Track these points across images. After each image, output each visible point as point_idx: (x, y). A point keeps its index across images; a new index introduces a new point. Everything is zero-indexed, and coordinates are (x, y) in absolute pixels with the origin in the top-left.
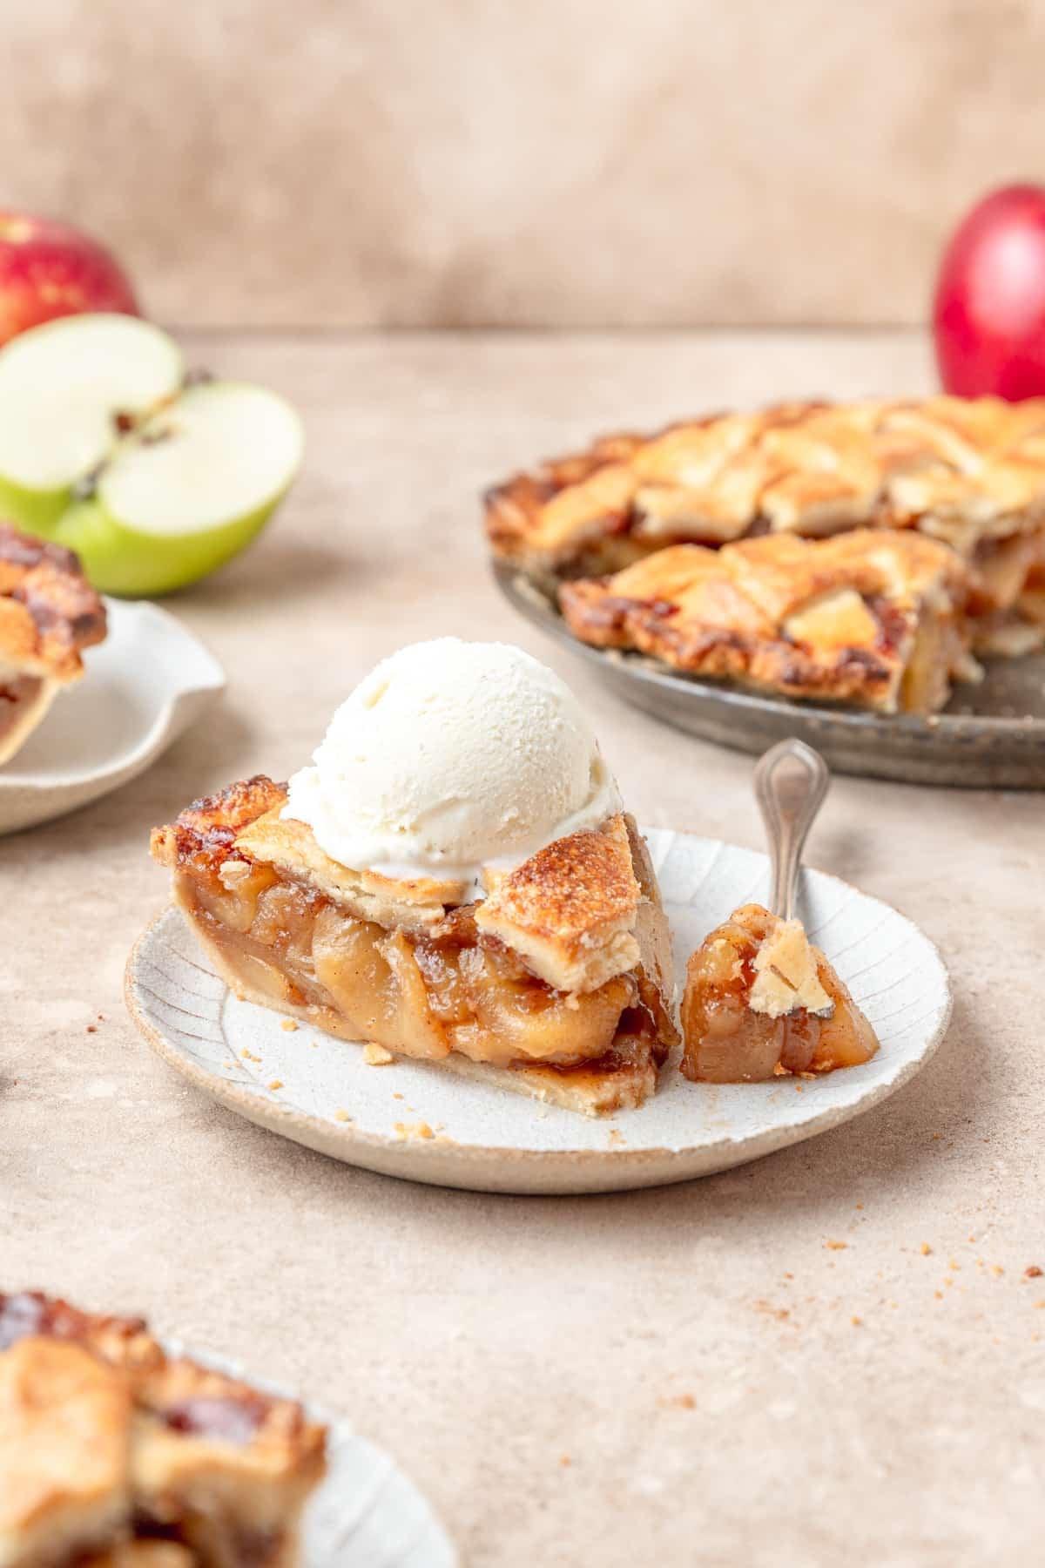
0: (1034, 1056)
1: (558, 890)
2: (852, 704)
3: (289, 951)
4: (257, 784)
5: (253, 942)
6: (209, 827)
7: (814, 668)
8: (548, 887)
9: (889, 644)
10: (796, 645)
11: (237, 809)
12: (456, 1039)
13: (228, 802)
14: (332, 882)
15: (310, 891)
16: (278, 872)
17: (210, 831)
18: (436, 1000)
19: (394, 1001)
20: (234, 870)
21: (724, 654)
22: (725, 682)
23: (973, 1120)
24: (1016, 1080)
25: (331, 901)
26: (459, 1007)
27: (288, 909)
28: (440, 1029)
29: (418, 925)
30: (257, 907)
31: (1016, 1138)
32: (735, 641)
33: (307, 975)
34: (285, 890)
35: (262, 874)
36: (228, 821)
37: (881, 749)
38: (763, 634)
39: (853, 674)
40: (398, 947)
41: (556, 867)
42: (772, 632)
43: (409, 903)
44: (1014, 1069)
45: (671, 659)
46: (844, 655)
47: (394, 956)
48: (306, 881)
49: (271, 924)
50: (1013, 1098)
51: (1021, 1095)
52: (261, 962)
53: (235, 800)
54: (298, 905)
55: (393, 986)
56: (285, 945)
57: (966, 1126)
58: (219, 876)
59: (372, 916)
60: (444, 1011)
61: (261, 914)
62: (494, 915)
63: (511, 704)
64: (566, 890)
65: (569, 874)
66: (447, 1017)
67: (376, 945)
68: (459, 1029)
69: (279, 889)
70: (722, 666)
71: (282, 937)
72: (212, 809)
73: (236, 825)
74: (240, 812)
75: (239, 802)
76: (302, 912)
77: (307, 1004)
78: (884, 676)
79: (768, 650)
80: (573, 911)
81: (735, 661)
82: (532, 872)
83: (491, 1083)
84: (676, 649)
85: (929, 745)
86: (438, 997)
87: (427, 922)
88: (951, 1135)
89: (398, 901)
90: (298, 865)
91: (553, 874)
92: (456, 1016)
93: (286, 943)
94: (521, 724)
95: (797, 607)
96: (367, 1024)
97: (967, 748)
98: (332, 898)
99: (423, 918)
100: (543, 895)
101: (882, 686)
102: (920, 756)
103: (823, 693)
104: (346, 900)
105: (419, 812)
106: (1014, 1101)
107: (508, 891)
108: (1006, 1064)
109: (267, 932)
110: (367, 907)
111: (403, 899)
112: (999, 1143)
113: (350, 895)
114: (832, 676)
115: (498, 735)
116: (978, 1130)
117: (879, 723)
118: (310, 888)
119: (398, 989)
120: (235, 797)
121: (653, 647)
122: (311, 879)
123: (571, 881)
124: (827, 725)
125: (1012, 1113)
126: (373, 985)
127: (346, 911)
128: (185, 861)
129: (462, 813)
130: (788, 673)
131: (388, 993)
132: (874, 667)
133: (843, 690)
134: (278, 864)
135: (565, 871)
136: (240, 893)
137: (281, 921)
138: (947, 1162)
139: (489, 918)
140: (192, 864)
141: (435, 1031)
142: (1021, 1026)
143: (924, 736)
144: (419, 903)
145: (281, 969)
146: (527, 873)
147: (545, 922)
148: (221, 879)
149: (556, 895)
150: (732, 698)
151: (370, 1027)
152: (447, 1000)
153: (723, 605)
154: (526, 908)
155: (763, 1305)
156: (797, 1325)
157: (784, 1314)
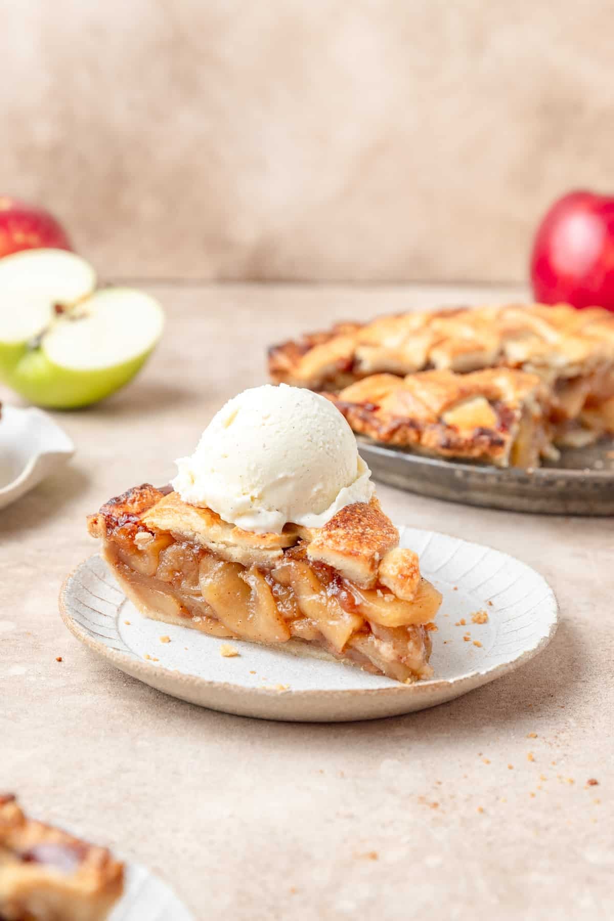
0: (592, 660)
1: (356, 530)
2: (482, 461)
3: (182, 584)
4: (145, 488)
5: (158, 581)
6: (122, 513)
7: (459, 439)
8: (350, 529)
9: (504, 427)
10: (449, 427)
11: (136, 503)
12: (294, 629)
13: (130, 499)
14: (210, 540)
15: (196, 546)
16: (174, 536)
17: (123, 516)
18: (281, 606)
19: (252, 609)
20: (144, 537)
21: (405, 432)
22: (406, 448)
23: (554, 695)
24: (581, 673)
25: (210, 551)
26: (296, 608)
27: (181, 558)
28: (284, 623)
29: (267, 561)
30: (159, 559)
31: (581, 706)
32: (413, 424)
33: (195, 598)
34: (179, 547)
35: (162, 539)
36: (133, 510)
37: (498, 490)
38: (429, 421)
39: (482, 443)
40: (255, 575)
41: (351, 519)
42: (434, 419)
43: (262, 548)
44: (579, 667)
45: (374, 435)
46: (477, 431)
47: (253, 580)
48: (193, 540)
49: (170, 568)
50: (579, 684)
51: (584, 681)
52: (161, 593)
53: (135, 498)
54: (188, 555)
55: (252, 599)
56: (179, 581)
57: (550, 698)
58: (134, 541)
59: (236, 558)
60: (287, 611)
61: (163, 563)
62: (320, 547)
63: (316, 420)
64: (361, 530)
65: (359, 522)
66: (288, 615)
67: (240, 575)
68: (295, 622)
69: (174, 546)
70: (405, 439)
71: (177, 576)
72: (121, 503)
73: (138, 512)
74: (139, 504)
75: (137, 499)
76: (191, 559)
77: (192, 616)
78: (501, 443)
79: (432, 429)
80: (368, 541)
81: (412, 435)
82: (338, 522)
83: (313, 657)
84: (377, 429)
85: (528, 487)
86: (282, 604)
87: (273, 559)
88: (541, 703)
89: (254, 547)
90: (187, 531)
91: (351, 522)
92: (295, 614)
93: (179, 579)
94: (322, 433)
95: (450, 406)
96: (235, 624)
97: (551, 489)
98: (211, 550)
99: (271, 556)
100: (348, 533)
101: (500, 449)
102: (522, 494)
103: (464, 454)
104: (219, 550)
105: (264, 486)
106: (580, 685)
107: (326, 533)
108: (574, 664)
109: (167, 574)
110: (233, 553)
111: (258, 545)
112: (570, 708)
113: (222, 547)
114: (470, 443)
115: (310, 438)
116: (558, 701)
117: (499, 472)
118: (196, 544)
119: (257, 600)
120: (135, 495)
121: (364, 429)
122: (196, 539)
123: (362, 526)
124: (467, 474)
125: (578, 692)
126: (240, 600)
127: (219, 557)
128: (112, 533)
129: (290, 487)
130: (443, 441)
131: (249, 604)
132: (495, 438)
133: (476, 453)
134: (174, 531)
135: (357, 520)
136: (149, 551)
137: (176, 566)
138: (538, 719)
139: (317, 550)
140: (117, 535)
141: (282, 624)
142: (583, 643)
143: (524, 480)
144: (268, 547)
145: (175, 597)
146: (335, 523)
147: (353, 548)
148: (136, 543)
149: (355, 533)
150: (411, 458)
151: (238, 626)
152: (288, 605)
153: (406, 404)
154: (340, 541)
155: (422, 799)
156: (443, 812)
157: (436, 805)
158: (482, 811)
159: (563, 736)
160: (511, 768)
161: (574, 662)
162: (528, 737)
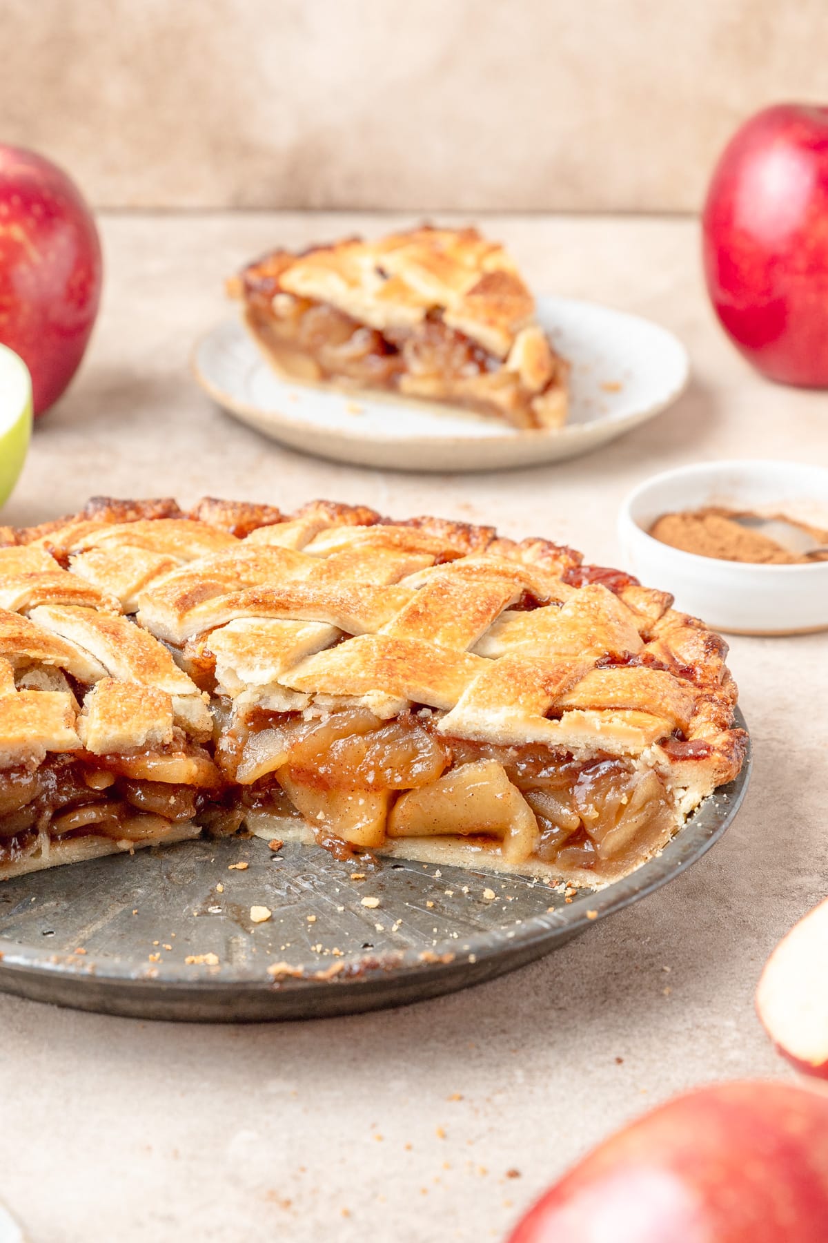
23: (509, 1030)
31: (542, 1049)
50: (552, 1012)
51: (561, 1009)
57: (502, 1036)
106: (553, 1015)
112: (525, 1053)
116: (511, 1040)
125: (546, 1026)
155: (272, 1195)
156: (295, 1214)
157: (288, 1203)
158: (347, 1214)
159: (499, 1098)
160: (409, 1148)
161: (558, 975)
162: (450, 1098)
